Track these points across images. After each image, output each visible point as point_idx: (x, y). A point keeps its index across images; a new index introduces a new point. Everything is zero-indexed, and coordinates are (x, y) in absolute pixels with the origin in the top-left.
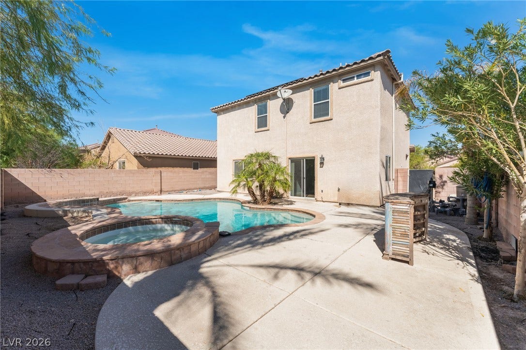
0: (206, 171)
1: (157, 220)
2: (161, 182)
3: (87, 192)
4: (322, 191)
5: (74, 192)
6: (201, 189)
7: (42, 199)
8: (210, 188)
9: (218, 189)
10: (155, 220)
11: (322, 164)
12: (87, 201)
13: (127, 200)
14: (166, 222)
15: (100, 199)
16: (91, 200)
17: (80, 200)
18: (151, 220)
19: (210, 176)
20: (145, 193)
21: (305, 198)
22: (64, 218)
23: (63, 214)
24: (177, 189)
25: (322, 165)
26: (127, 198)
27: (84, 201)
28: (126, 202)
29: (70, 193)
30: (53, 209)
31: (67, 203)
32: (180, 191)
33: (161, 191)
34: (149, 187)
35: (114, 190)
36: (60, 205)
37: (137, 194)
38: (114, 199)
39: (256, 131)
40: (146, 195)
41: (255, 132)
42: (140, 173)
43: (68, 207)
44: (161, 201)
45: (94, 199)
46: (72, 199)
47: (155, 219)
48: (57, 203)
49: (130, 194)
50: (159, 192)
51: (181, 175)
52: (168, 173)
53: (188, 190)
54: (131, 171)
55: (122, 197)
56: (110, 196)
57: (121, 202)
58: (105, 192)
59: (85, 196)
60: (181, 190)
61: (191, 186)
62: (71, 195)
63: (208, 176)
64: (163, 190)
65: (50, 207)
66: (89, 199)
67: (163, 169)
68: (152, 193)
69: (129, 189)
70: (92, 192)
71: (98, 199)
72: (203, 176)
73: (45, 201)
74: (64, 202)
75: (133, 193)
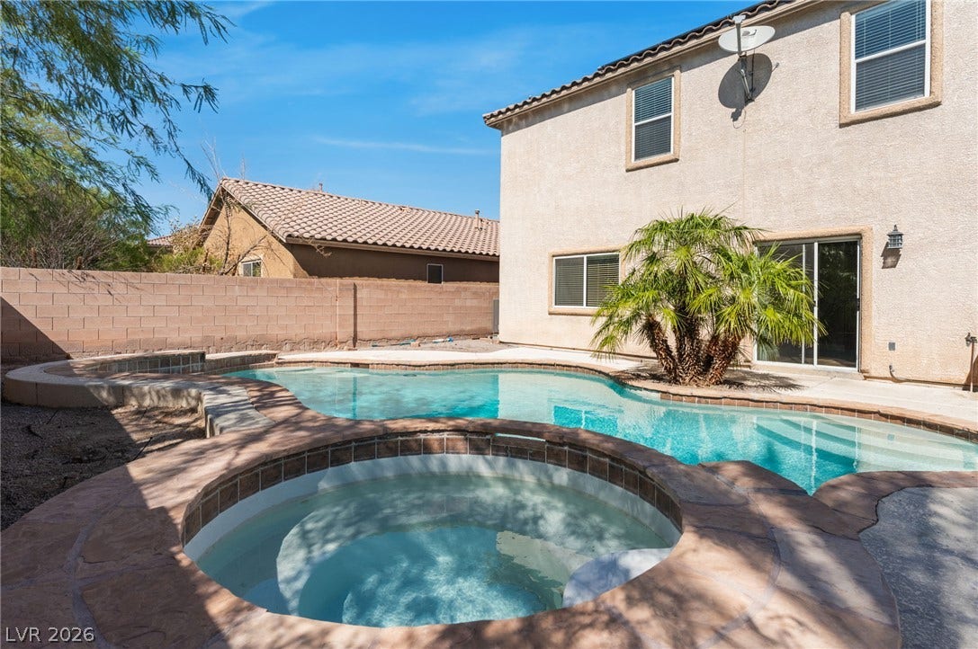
0: (465, 289)
1: (445, 435)
2: (355, 315)
3: (174, 337)
4: (892, 346)
5: (142, 336)
6: (452, 336)
7: (62, 352)
8: (476, 335)
9: (501, 337)
10: (437, 436)
11: (892, 254)
12: (176, 360)
13: (276, 360)
14: (477, 449)
15: (208, 357)
16: (186, 358)
17: (157, 357)
18: (422, 436)
19: (475, 303)
20: (315, 344)
21: (816, 366)
22: (114, 412)
23: (112, 400)
24: (393, 334)
25: (890, 260)
26: (274, 356)
27: (166, 361)
28: (272, 366)
29: (130, 337)
30: (80, 381)
31: (122, 365)
32: (403, 341)
33: (355, 339)
34: (325, 328)
35: (241, 334)
36: (103, 369)
37: (295, 345)
38: (242, 358)
39: (629, 167)
40: (319, 350)
41: (628, 171)
42: (305, 289)
43: (125, 378)
44: (366, 366)
45: (192, 354)
46: (136, 355)
47: (439, 431)
48: (97, 363)
49: (279, 345)
50: (351, 342)
51: (403, 296)
52: (370, 289)
53: (423, 338)
54: (280, 283)
55: (264, 352)
56: (230, 350)
57: (260, 367)
58: (218, 336)
59: (165, 349)
60: (404, 339)
61: (430, 330)
62: (132, 343)
63: (469, 303)
64: (360, 336)
65: (76, 375)
66: (179, 355)
67: (358, 281)
68: (332, 343)
69: (276, 332)
70: (185, 337)
71: (203, 355)
72: (458, 302)
73: (68, 357)
74: (115, 361)
75: (285, 341)
